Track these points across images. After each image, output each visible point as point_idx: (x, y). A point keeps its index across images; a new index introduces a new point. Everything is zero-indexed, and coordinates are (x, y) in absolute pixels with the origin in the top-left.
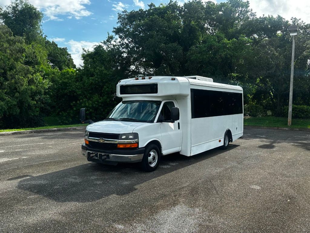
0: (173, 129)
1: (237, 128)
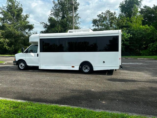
0: (34, 56)
1: (104, 62)
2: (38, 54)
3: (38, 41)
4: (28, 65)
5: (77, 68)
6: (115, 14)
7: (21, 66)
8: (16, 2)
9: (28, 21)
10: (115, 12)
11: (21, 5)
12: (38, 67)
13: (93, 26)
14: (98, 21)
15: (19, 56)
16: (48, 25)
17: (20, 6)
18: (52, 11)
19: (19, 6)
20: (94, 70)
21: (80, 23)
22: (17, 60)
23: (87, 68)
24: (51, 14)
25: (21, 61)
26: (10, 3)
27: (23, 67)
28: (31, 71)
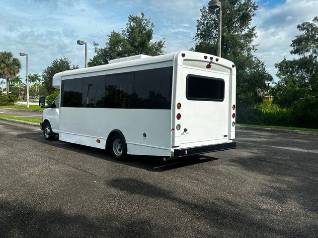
1: (145, 135)
3: (60, 84)
8: (144, 21)
11: (152, 25)
12: (59, 135)
17: (150, 26)
19: (148, 26)
20: (128, 153)
22: (43, 120)
25: (47, 123)
26: (133, 24)
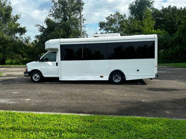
0: (52, 65)
1: (138, 70)
2: (57, 63)
3: (59, 47)
4: (45, 75)
5: (106, 78)
6: (125, 16)
7: (36, 77)
9: (18, 23)
10: (125, 14)
11: (10, 3)
12: (58, 78)
13: (100, 30)
14: (106, 24)
15: (32, 66)
16: (44, 29)
17: (8, 3)
18: (51, 11)
19: (6, 4)
20: (126, 80)
21: (85, 26)
22: (29, 70)
23: (117, 78)
24: (49, 14)
25: (35, 72)
27: (38, 79)
28: (48, 83)
